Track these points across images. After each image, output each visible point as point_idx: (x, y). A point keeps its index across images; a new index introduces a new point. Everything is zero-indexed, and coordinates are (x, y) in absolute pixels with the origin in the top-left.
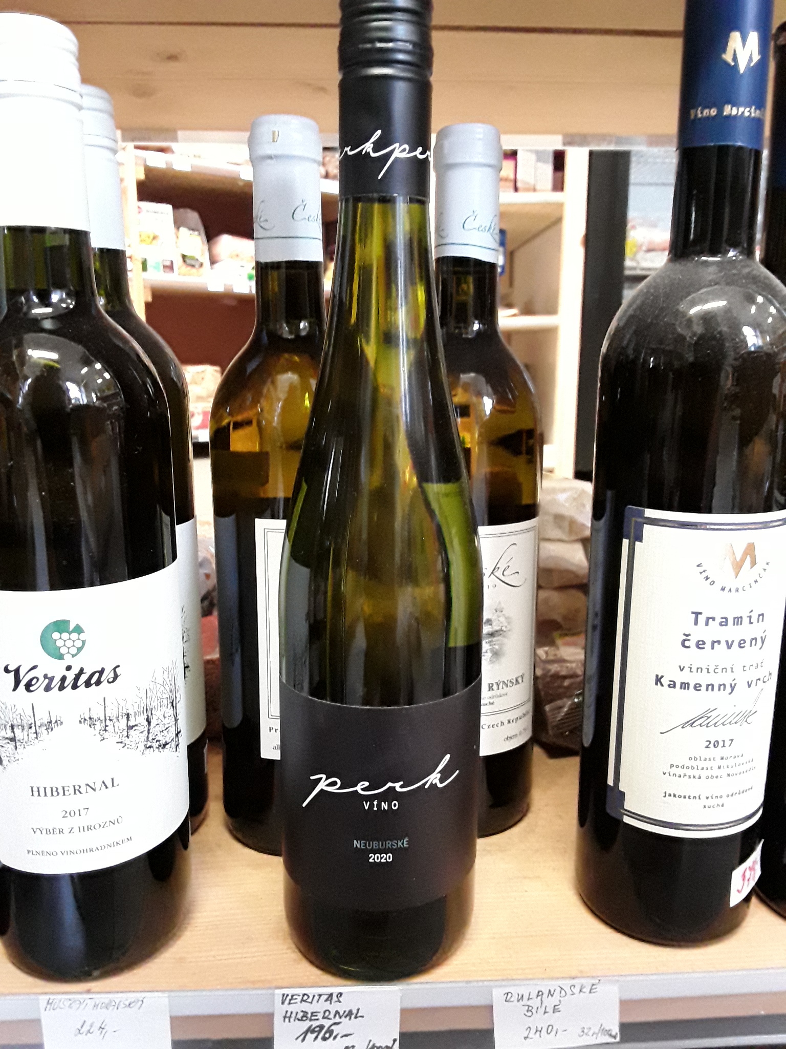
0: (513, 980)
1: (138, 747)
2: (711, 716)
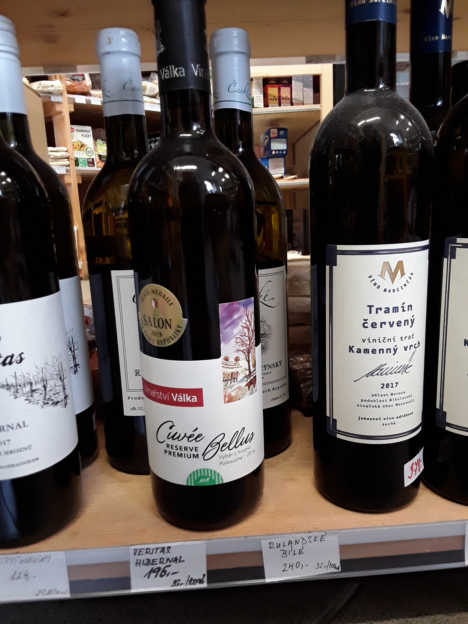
0: (273, 534)
1: (39, 403)
2: (383, 368)
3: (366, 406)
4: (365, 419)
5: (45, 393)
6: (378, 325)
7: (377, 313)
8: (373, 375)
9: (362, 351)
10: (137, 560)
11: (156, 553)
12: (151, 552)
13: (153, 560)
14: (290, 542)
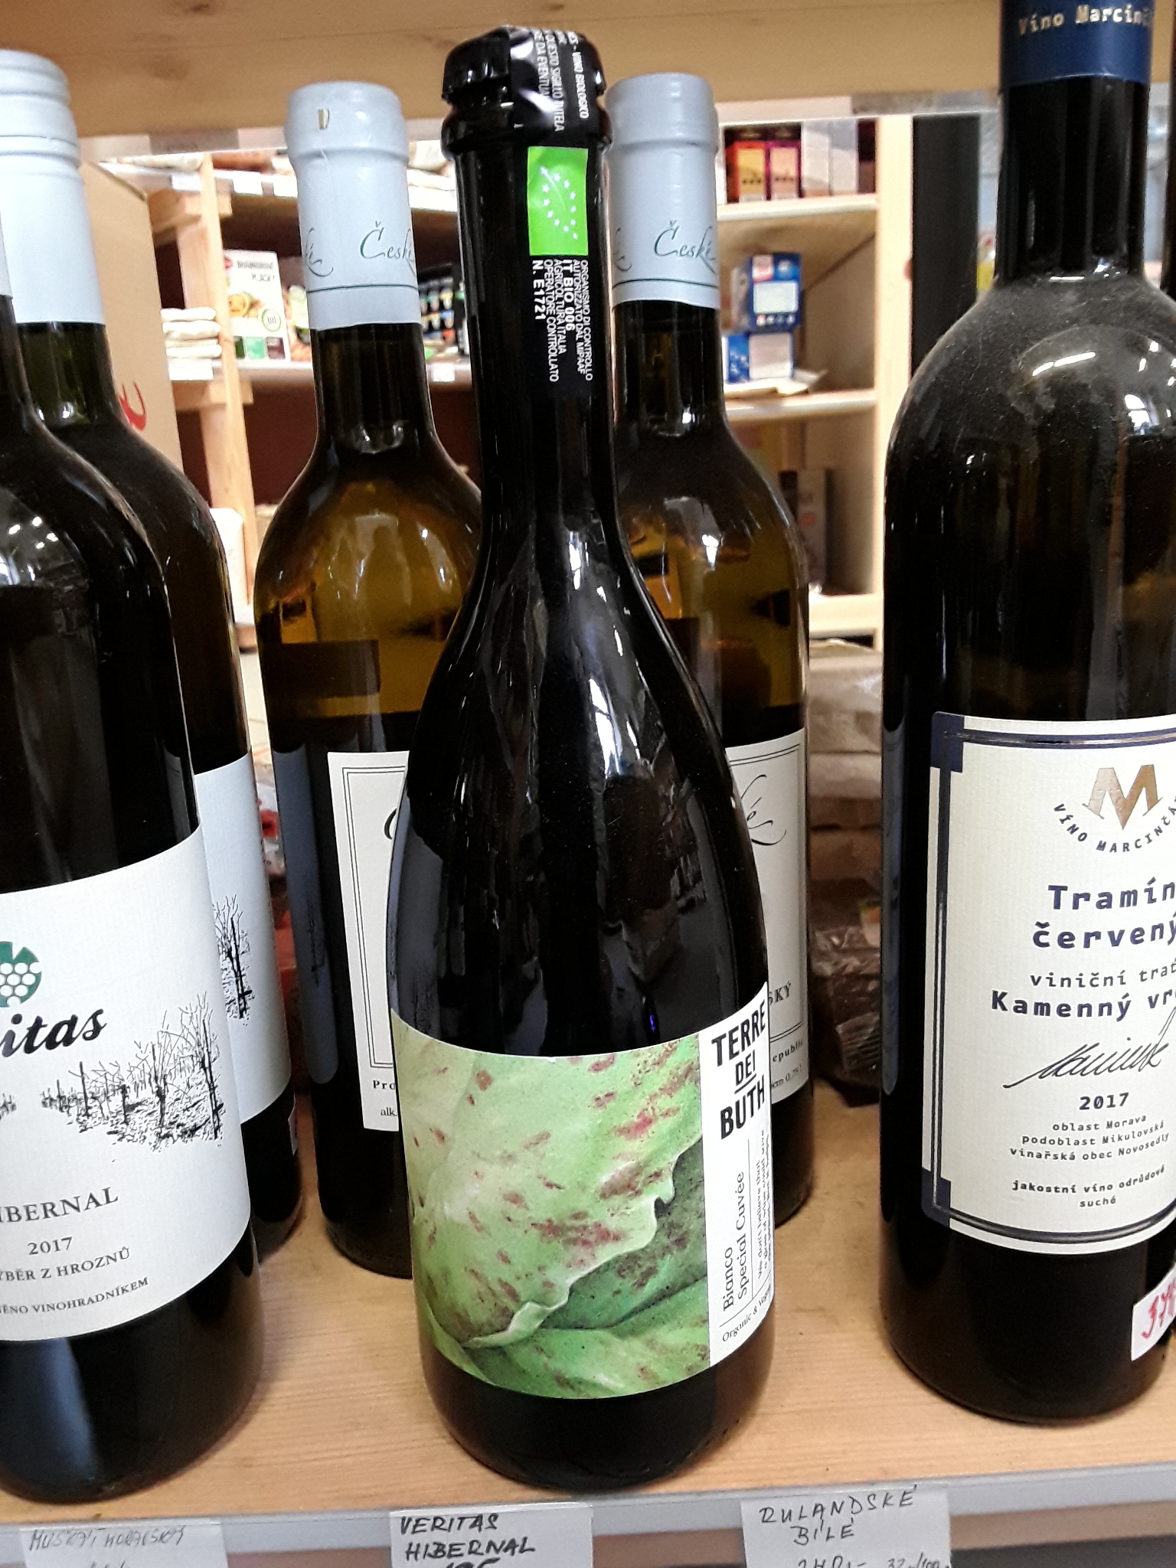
0: (772, 1488)
1: (145, 1138)
2: (1089, 1057)
3: (1035, 1155)
4: (1032, 1187)
5: (162, 1110)
6: (1079, 941)
7: (1076, 906)
8: (1059, 1073)
9: (1031, 1008)
10: (411, 1545)
11: (459, 1528)
12: (446, 1526)
13: (451, 1546)
14: (819, 1508)
